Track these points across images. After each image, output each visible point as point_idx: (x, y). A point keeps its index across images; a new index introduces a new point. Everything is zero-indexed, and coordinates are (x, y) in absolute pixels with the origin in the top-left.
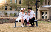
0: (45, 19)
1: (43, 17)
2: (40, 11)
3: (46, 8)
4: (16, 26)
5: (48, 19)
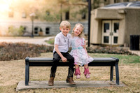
1: (105, 37)
3: (115, 10)
5: (123, 46)
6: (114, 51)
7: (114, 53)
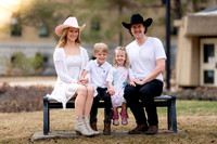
6: (209, 96)
7: (211, 99)
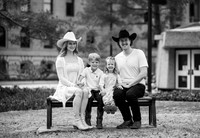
0: (193, 88)
2: (166, 48)
4: (49, 125)
6: (183, 97)
7: (184, 100)
